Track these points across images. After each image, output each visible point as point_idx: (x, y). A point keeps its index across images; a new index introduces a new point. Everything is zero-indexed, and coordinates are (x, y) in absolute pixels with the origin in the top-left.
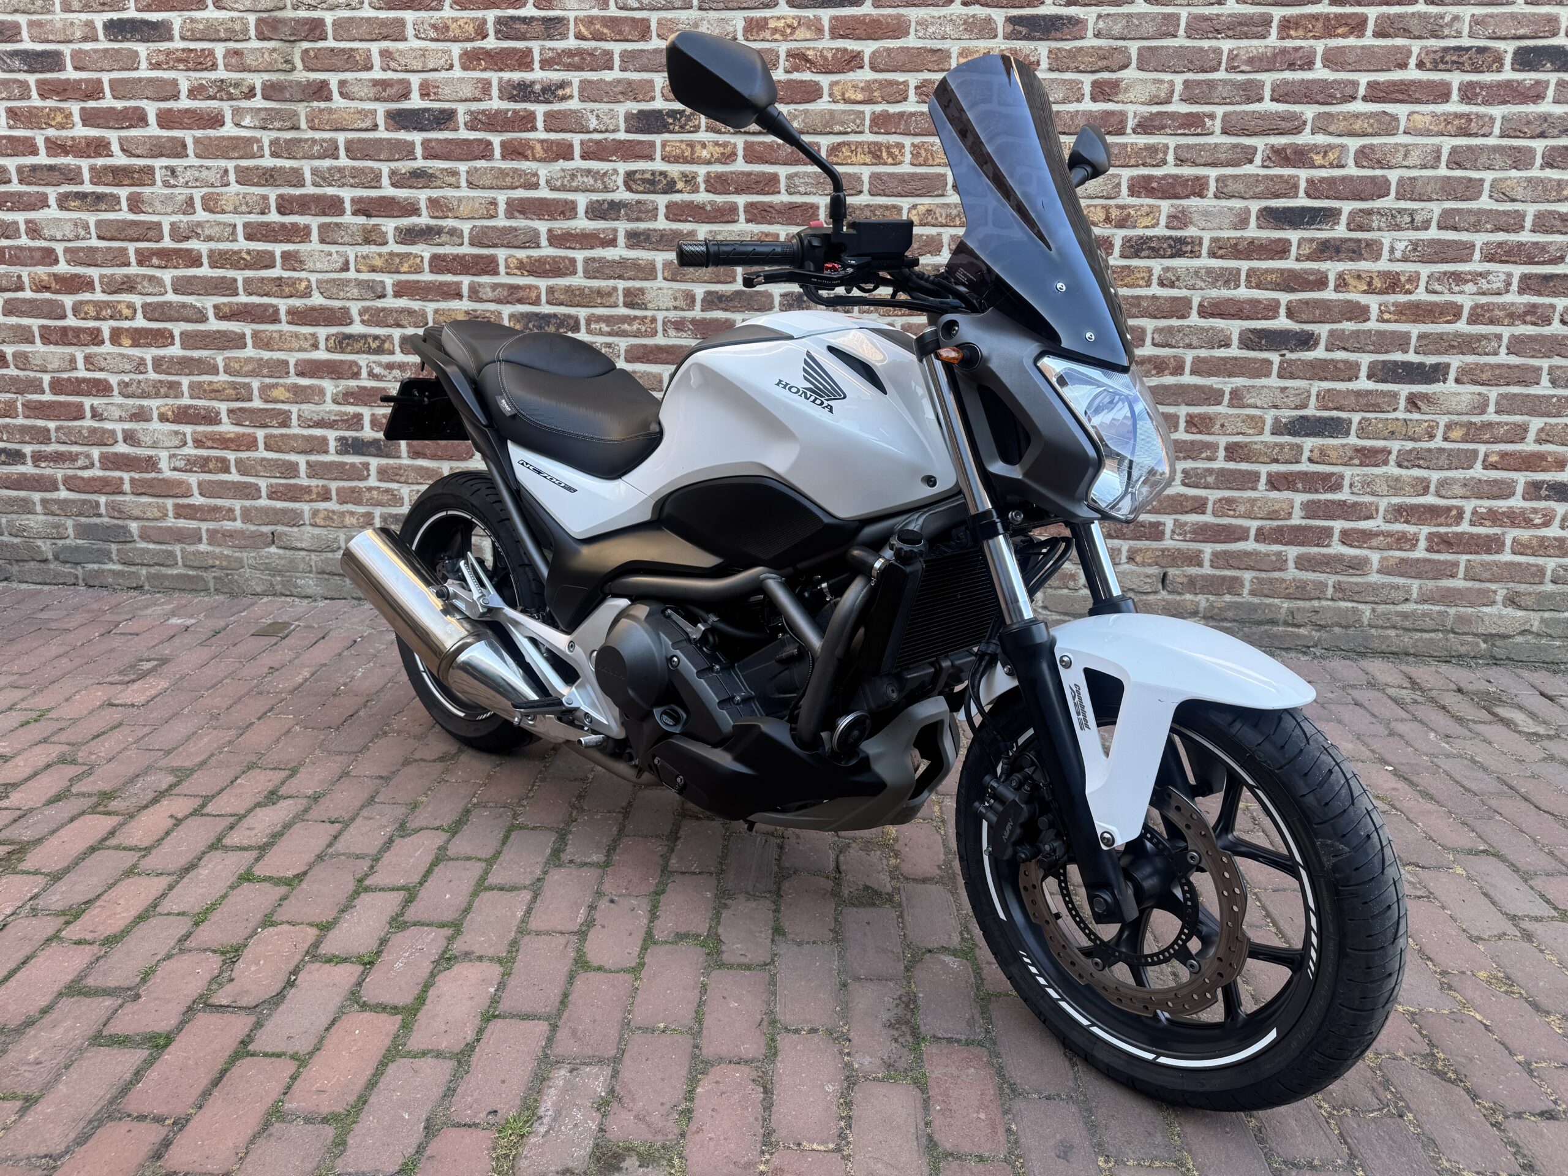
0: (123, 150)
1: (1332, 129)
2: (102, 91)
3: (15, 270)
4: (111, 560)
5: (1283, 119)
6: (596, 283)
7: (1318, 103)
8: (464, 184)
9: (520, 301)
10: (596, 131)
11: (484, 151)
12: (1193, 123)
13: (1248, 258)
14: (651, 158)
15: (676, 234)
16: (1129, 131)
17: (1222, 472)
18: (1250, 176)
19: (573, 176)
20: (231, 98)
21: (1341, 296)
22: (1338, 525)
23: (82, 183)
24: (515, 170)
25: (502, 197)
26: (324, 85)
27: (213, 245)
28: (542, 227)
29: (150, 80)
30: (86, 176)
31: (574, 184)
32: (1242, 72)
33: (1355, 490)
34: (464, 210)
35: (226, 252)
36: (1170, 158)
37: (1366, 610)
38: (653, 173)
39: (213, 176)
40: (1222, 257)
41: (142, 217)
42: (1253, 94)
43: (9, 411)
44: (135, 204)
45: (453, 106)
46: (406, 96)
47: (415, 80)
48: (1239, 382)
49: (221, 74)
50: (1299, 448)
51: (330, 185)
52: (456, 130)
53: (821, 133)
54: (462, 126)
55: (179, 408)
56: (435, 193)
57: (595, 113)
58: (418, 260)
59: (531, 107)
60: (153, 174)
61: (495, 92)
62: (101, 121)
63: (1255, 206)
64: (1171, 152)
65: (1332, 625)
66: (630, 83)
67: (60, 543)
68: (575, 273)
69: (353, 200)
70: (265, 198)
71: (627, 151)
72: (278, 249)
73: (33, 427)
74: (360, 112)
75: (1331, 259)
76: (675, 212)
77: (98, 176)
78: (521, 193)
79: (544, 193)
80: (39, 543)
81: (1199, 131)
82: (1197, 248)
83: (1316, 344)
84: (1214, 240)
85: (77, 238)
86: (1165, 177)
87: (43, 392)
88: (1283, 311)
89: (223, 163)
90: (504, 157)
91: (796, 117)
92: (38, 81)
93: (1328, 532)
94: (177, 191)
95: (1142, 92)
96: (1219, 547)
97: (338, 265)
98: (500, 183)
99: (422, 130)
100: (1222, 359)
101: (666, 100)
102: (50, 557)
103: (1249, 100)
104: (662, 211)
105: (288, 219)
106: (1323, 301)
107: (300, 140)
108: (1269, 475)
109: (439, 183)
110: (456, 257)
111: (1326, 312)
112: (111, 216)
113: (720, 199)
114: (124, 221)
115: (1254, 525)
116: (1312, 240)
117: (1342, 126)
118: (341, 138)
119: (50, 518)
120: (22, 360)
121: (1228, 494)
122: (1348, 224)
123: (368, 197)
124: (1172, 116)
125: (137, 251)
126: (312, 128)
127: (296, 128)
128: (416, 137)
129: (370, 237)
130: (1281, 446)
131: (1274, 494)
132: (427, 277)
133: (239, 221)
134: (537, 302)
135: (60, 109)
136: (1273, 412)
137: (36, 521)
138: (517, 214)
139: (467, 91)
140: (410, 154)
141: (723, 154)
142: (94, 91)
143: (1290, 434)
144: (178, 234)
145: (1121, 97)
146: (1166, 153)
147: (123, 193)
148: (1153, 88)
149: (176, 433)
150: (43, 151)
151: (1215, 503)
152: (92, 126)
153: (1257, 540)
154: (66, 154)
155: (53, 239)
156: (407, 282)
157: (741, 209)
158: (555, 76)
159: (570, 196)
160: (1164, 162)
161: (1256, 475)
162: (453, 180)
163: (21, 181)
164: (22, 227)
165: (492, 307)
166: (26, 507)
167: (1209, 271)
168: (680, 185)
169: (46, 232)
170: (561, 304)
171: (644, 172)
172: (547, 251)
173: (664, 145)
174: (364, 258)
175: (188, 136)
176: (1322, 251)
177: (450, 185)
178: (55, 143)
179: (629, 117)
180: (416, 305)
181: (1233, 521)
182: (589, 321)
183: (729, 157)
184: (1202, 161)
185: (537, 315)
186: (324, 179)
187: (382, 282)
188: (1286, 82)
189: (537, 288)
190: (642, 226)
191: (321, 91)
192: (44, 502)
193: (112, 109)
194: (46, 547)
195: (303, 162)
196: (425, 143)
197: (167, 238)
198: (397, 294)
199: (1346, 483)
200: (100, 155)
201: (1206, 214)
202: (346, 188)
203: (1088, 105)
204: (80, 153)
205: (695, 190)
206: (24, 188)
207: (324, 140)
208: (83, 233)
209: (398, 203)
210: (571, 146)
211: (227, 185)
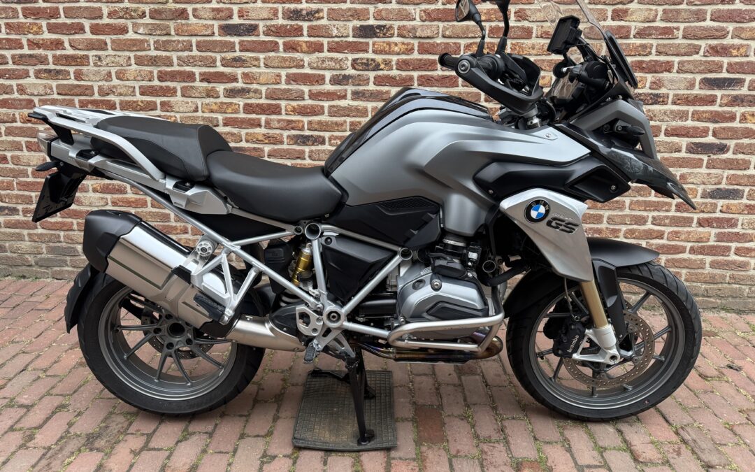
0: (71, 46)
1: (743, 36)
2: (59, 14)
3: (11, 111)
4: (67, 265)
5: (717, 30)
6: (335, 119)
7: (736, 22)
8: (262, 65)
9: (293, 128)
10: (336, 36)
11: (274, 47)
12: (667, 33)
13: (694, 105)
14: (367, 51)
15: (380, 93)
16: (632, 36)
17: (673, 218)
18: (697, 61)
19: (323, 61)
20: (132, 18)
21: (743, 125)
22: (734, 245)
23: (48, 64)
24: (291, 58)
25: (283, 73)
26: (184, 10)
27: (122, 98)
28: (306, 89)
29: (86, 8)
30: (51, 60)
31: (324, 66)
32: (696, 5)
33: (745, 227)
34: (262, 80)
35: (129, 102)
36: (654, 51)
37: (746, 289)
38: (368, 60)
39: (122, 61)
40: (679, 104)
41: (82, 83)
42: (700, 17)
43: (9, 187)
44: (78, 76)
45: (257, 22)
46: (230, 17)
47: (235, 8)
48: (685, 170)
49: (126, 4)
50: (716, 205)
51: (188, 65)
52: (258, 35)
53: (461, 38)
54: (261, 33)
55: (104, 185)
56: (246, 70)
57: (336, 27)
58: (237, 106)
59: (300, 23)
60: (88, 59)
61: (280, 15)
62: (58, 30)
63: (699, 77)
64: (654, 48)
65: (728, 297)
66: (356, 10)
67: (40, 256)
68: (323, 113)
69: (200, 74)
70: (151, 72)
71: (354, 48)
72: (158, 100)
73: (22, 195)
74: (204, 26)
75: (738, 105)
76: (379, 81)
77: (57, 60)
78: (294, 71)
79: (307, 70)
80: (27, 256)
81: (670, 36)
82: (666, 100)
83: (728, 150)
84: (675, 95)
85: (46, 94)
86: (650, 61)
87: (28, 177)
88: (710, 133)
89: (127, 53)
90: (285, 51)
91: (448, 29)
92: (22, 8)
93: (728, 249)
94: (102, 69)
95: (641, 15)
96: (670, 257)
97: (192, 109)
98: (283, 65)
99: (239, 35)
100: (677, 158)
101: (376, 20)
102: (33, 264)
103: (699, 20)
104: (372, 80)
105: (164, 84)
106: (733, 128)
107: (171, 41)
108: (699, 219)
109: (248, 65)
110: (258, 105)
111: (734, 134)
112: (65, 82)
113: (404, 74)
114: (72, 85)
115: (689, 245)
116: (729, 95)
117: (748, 34)
118: (194, 40)
119: (33, 244)
120: (16, 160)
121: (676, 229)
122: (749, 87)
123: (209, 72)
124: (656, 28)
125: (80, 101)
126: (177, 34)
127: (168, 34)
128: (236, 40)
129: (210, 94)
130: (706, 204)
131: (701, 229)
132: (242, 115)
133: (137, 85)
134: (302, 129)
135: (35, 24)
136: (702, 186)
137: (26, 245)
138: (292, 82)
139: (265, 15)
140: (232, 49)
141: (406, 49)
142: (54, 14)
143: (711, 198)
144: (102, 92)
145: (628, 18)
146: (651, 48)
147: (72, 69)
148: (646, 13)
149: (102, 198)
150: (26, 46)
151: (669, 233)
152: (53, 33)
153: (690, 253)
154: (39, 48)
155: (33, 95)
156: (232, 118)
157: (416, 79)
158: (314, 6)
159: (321, 72)
160: (650, 53)
161: (692, 219)
162: (256, 63)
163: (14, 63)
164: (15, 88)
165: (278, 132)
166: (20, 238)
167: (672, 112)
168: (382, 66)
169: (29, 91)
170: (316, 130)
171: (362, 59)
172: (308, 102)
173: (374, 45)
174: (207, 105)
175: (107, 39)
176: (734, 101)
177: (255, 66)
178: (32, 42)
179: (354, 29)
180: (235, 131)
181: (679, 243)
182: (330, 139)
183: (410, 51)
184: (671, 53)
185: (302, 136)
186: (184, 62)
187: (216, 118)
188: (719, 11)
189: (302, 121)
190: (361, 88)
191: (182, 14)
192: (29, 235)
193: (65, 24)
194: (30, 258)
195: (172, 53)
196: (241, 43)
197: (96, 94)
198: (225, 125)
199: (740, 223)
200: (58, 49)
201: (672, 81)
202: (196, 67)
203: (610, 23)
204: (46, 48)
205: (391, 69)
206: (15, 67)
207: (184, 41)
208: (49, 91)
209: (226, 75)
210: (322, 45)
211: (130, 65)
